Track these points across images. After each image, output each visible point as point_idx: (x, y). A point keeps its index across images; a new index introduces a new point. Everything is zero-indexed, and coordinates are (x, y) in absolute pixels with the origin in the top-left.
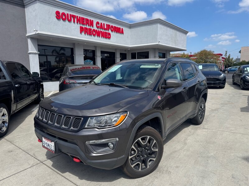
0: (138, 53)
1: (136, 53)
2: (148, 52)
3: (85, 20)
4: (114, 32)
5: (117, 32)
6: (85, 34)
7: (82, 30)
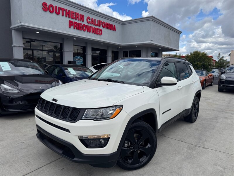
0: (130, 51)
1: (128, 51)
2: (141, 50)
3: (75, 14)
4: (106, 28)
5: (108, 29)
6: (74, 28)
7: (71, 24)
